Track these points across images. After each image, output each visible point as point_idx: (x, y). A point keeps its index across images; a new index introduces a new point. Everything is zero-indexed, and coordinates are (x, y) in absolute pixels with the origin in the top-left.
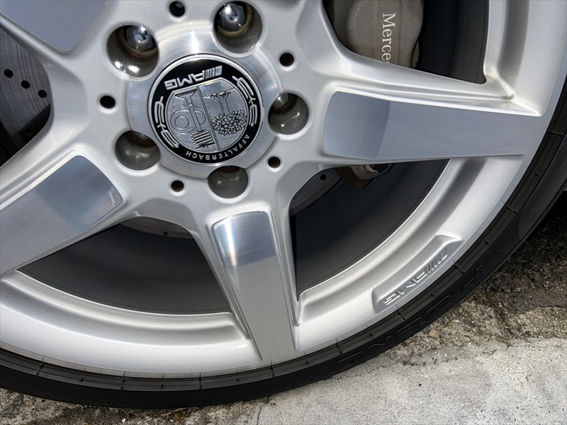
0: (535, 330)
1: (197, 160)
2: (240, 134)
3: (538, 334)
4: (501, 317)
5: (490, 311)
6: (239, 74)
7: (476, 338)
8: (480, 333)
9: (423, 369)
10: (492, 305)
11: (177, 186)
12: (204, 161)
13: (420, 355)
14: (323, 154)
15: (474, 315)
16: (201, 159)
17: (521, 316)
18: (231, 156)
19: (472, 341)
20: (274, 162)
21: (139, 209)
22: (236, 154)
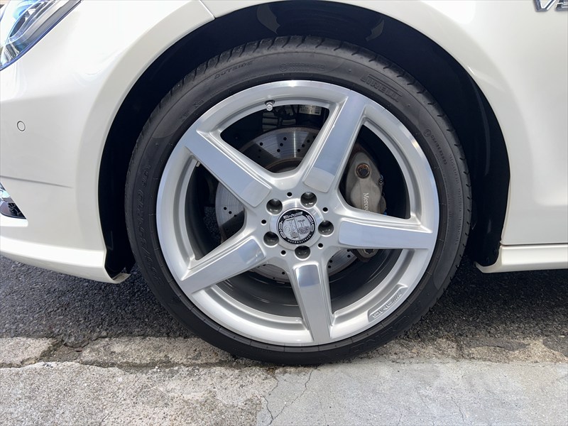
0: (479, 356)
1: (292, 243)
2: (308, 234)
3: (479, 359)
4: (460, 348)
5: (454, 345)
6: (308, 214)
7: (439, 356)
8: (443, 354)
9: (402, 365)
10: (457, 342)
11: (283, 252)
12: (294, 243)
13: (403, 359)
14: (340, 243)
15: (443, 345)
16: (293, 242)
17: (473, 349)
18: (304, 242)
19: (436, 357)
20: (321, 245)
21: (268, 261)
22: (306, 241)
